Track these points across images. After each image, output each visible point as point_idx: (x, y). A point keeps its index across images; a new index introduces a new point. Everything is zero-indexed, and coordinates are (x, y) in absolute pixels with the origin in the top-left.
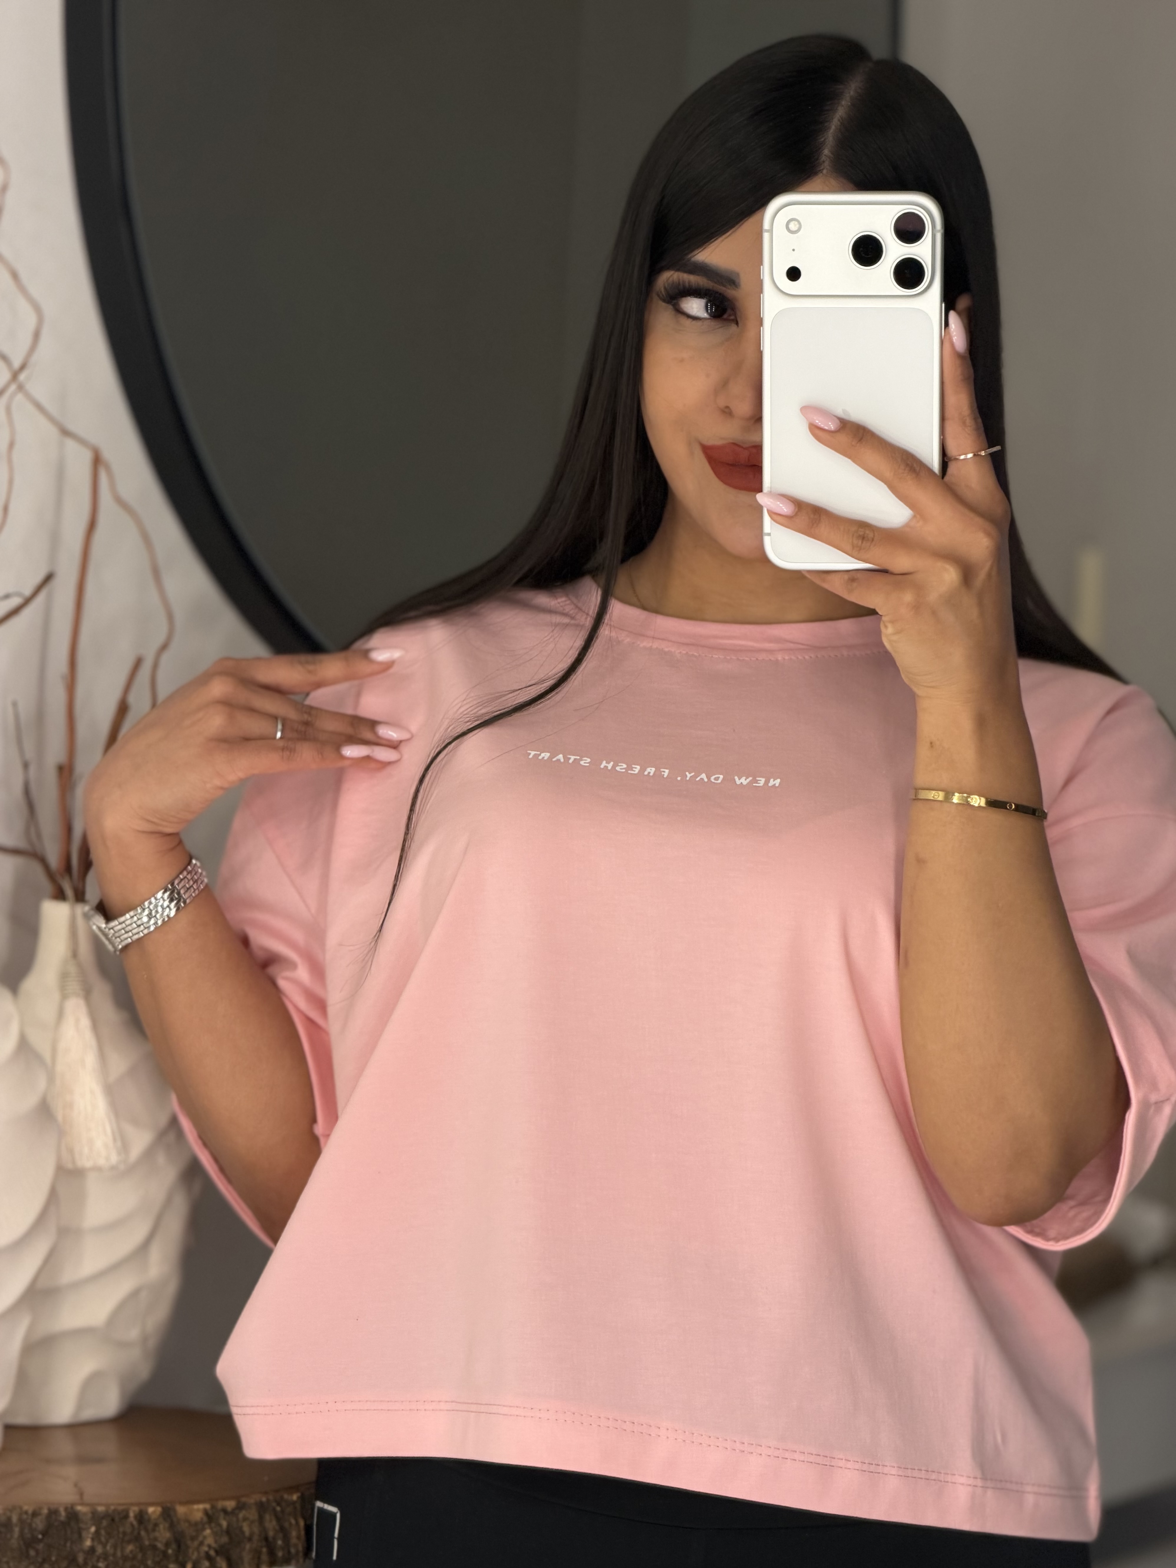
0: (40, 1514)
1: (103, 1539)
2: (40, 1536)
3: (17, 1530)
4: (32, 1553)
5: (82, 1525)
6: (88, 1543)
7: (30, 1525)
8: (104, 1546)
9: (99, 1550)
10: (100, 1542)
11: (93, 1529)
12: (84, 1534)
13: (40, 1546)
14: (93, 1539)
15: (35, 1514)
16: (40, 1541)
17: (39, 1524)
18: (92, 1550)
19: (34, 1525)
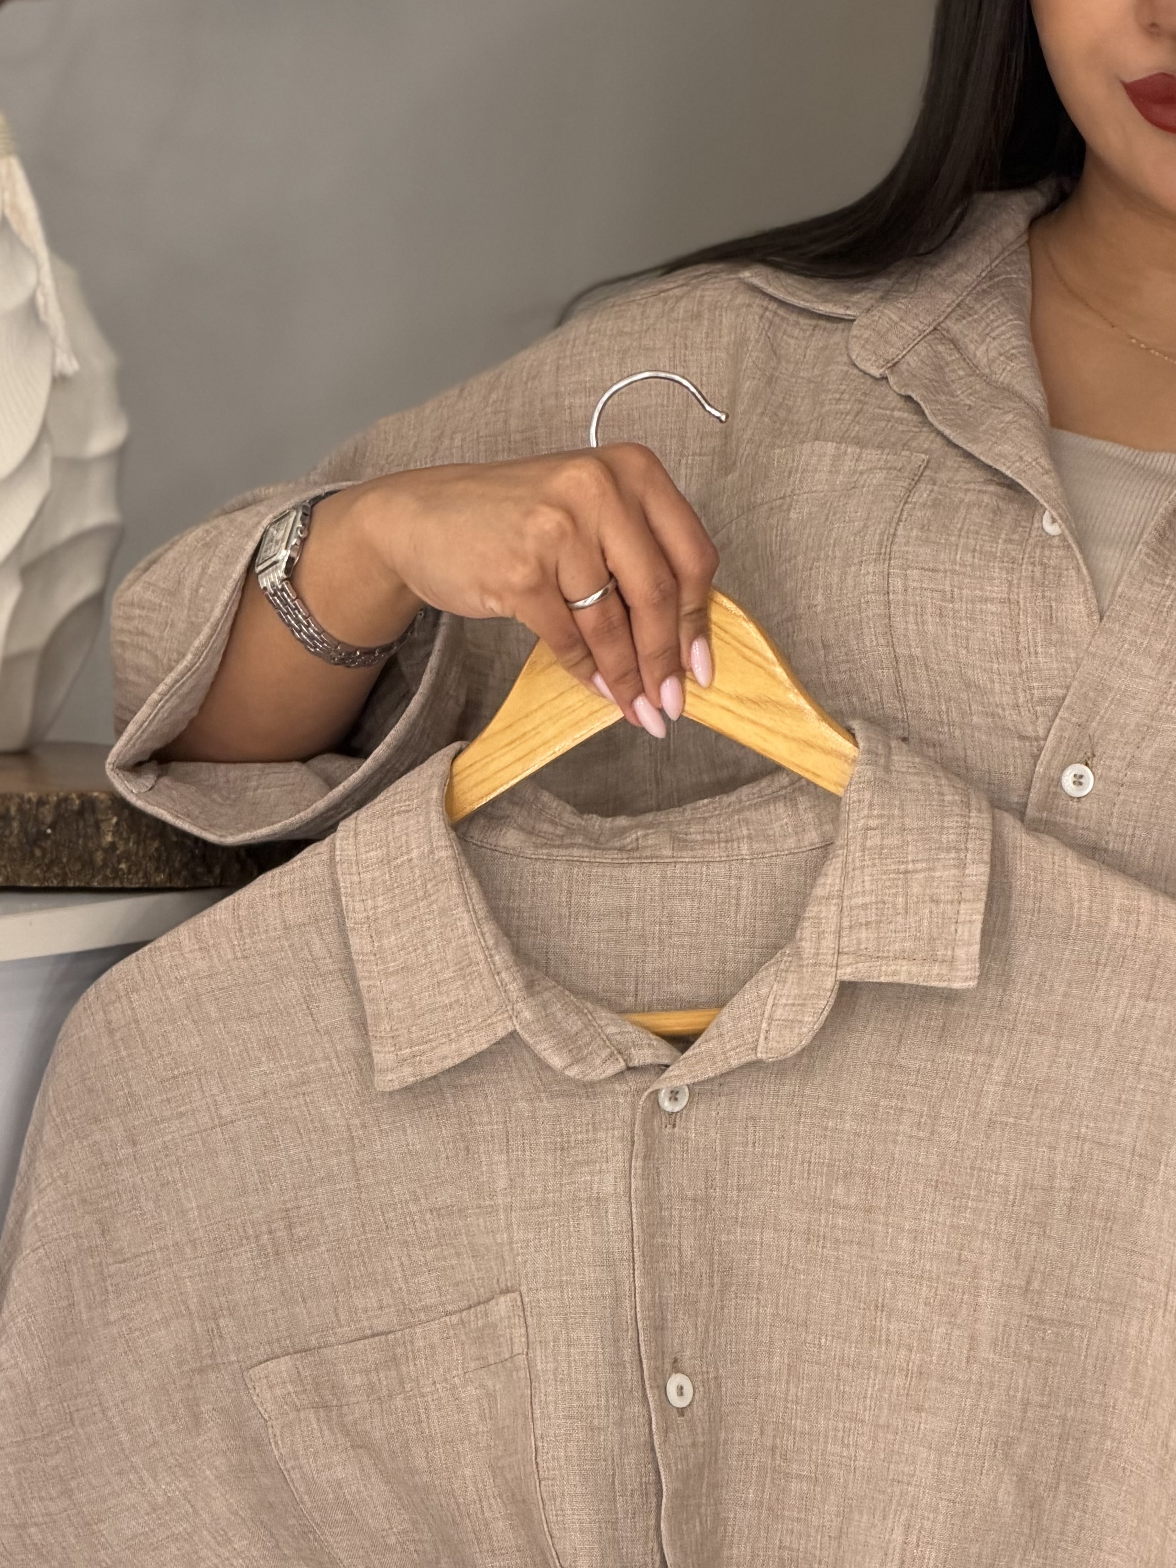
0: (48, 802)
1: (125, 835)
2: (49, 831)
3: (15, 824)
4: (38, 853)
5: (100, 817)
6: (109, 838)
7: (36, 818)
8: (127, 840)
9: (121, 848)
10: (121, 838)
11: (115, 820)
12: (103, 826)
13: (48, 844)
14: (113, 835)
15: (41, 802)
16: (48, 836)
17: (47, 814)
18: (113, 846)
19: (41, 816)
